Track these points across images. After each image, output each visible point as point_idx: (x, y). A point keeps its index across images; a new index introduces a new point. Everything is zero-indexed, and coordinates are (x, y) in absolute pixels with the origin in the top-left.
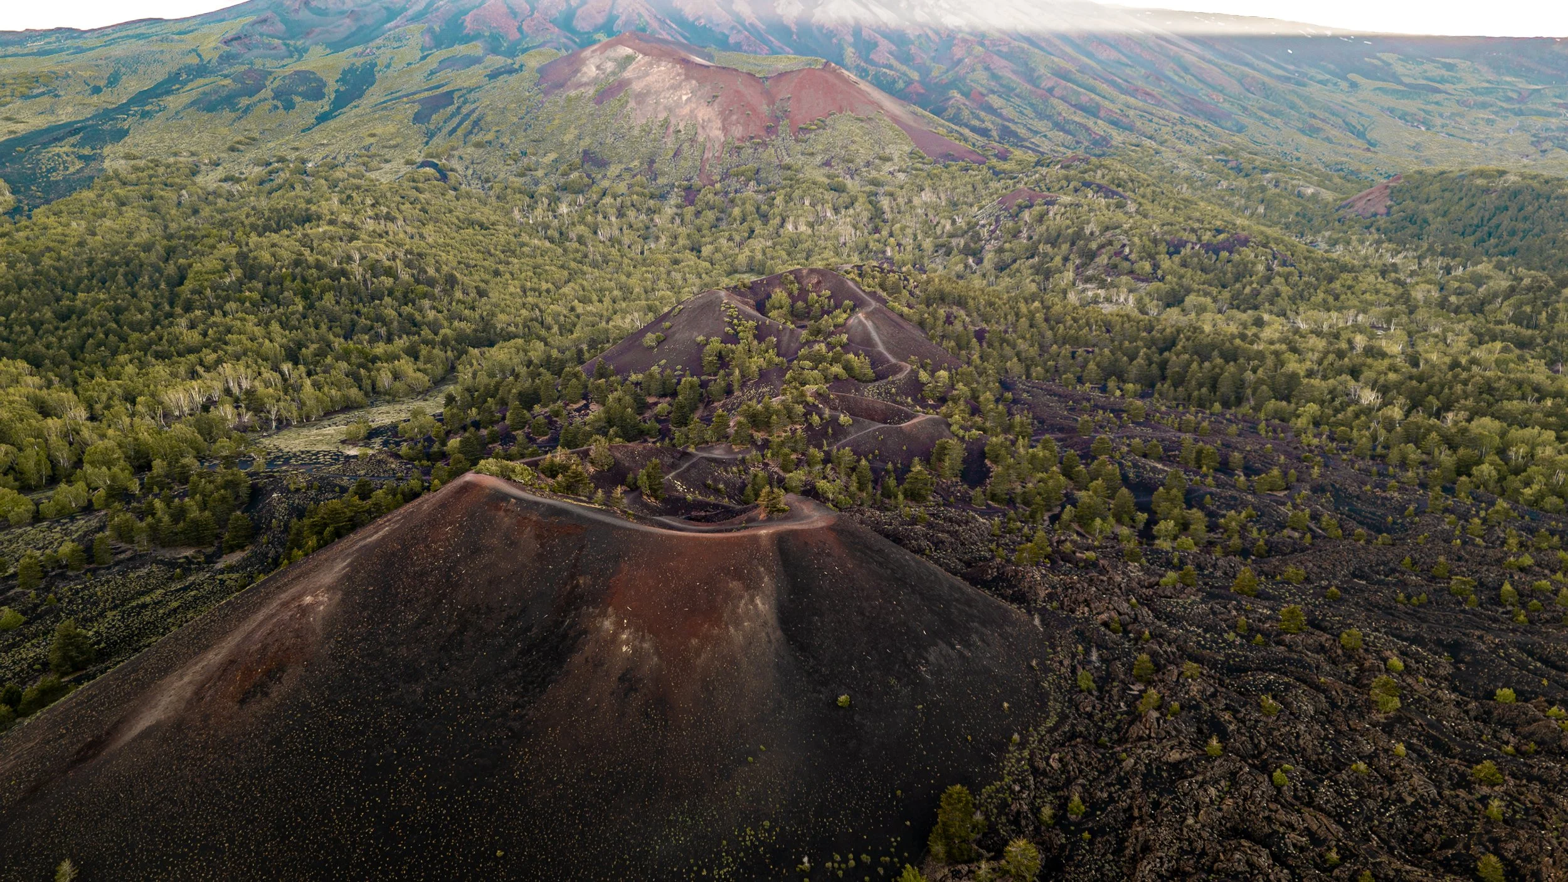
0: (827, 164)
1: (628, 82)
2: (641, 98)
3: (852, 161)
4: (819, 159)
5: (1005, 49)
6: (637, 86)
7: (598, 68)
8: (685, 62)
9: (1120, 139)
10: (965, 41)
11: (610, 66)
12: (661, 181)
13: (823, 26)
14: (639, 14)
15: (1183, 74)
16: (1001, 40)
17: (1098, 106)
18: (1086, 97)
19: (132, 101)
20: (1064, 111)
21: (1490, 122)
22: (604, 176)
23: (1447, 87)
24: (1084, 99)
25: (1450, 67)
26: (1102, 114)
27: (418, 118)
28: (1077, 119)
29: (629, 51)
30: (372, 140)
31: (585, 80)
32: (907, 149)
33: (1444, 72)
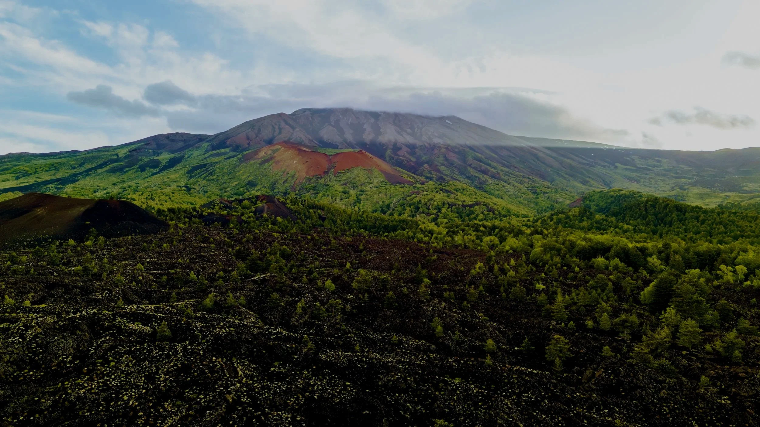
0: (345, 184)
1: (275, 157)
2: (277, 162)
3: (355, 184)
4: (342, 182)
5: (457, 150)
6: (277, 159)
7: (265, 153)
8: (300, 150)
9: (491, 182)
10: (439, 147)
11: (270, 152)
12: (276, 190)
13: (381, 142)
14: (301, 138)
15: (536, 160)
16: (456, 147)
17: (489, 171)
18: (484, 167)
19: (85, 171)
20: (473, 172)
21: (663, 181)
22: (254, 190)
23: (655, 169)
24: (483, 168)
25: (659, 161)
26: (489, 173)
27: (189, 172)
28: (476, 175)
29: (280, 147)
30: (168, 180)
31: (259, 157)
32: (382, 180)
33: (656, 163)
